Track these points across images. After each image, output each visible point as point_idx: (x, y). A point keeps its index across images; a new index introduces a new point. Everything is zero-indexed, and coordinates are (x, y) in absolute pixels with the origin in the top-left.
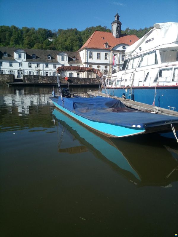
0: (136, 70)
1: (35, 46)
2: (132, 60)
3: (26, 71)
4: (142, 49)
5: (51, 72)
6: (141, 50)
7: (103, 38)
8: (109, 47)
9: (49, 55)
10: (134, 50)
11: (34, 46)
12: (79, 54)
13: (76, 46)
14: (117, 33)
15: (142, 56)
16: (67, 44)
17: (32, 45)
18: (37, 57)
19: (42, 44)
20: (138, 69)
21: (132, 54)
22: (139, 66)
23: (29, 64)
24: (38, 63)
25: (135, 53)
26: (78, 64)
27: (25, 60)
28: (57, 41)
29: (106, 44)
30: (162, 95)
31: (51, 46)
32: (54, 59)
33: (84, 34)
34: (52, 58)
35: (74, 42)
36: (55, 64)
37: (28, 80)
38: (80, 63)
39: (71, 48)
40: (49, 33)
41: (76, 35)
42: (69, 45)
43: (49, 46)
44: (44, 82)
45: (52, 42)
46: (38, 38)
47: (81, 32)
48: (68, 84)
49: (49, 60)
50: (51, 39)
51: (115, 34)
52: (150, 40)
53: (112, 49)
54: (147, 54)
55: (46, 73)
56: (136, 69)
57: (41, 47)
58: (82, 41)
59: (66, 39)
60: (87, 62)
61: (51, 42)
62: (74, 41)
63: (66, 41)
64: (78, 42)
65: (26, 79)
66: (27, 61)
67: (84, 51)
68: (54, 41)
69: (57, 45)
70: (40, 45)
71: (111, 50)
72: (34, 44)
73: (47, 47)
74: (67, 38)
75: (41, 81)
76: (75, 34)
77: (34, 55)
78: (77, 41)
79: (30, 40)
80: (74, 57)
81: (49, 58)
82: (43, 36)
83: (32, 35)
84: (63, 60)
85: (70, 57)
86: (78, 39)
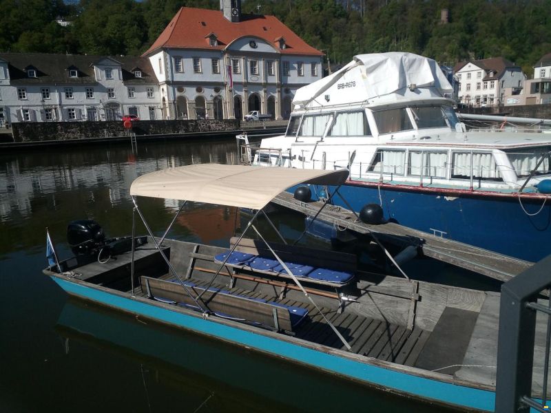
0: (323, 140)
1: (23, 39)
2: (310, 119)
3: (13, 111)
4: (331, 98)
5: (81, 107)
6: (328, 101)
7: (204, 24)
8: (220, 43)
9: (72, 68)
10: (313, 99)
11: (20, 39)
12: (149, 61)
13: (133, 37)
14: (232, 12)
15: (335, 115)
16: (108, 32)
17: (13, 37)
18: (39, 74)
19: (40, 34)
20: (327, 140)
21: (309, 106)
22: (329, 134)
23: (19, 90)
24: (46, 87)
25: (314, 104)
26: (147, 86)
27: (8, 82)
28: (80, 26)
29: (212, 37)
30: (392, 201)
31: (66, 38)
32: (86, 75)
33: (149, 9)
34: (81, 75)
35: (126, 27)
36: (89, 87)
37: (26, 135)
38: (152, 81)
39: (119, 43)
40: (58, 7)
41: (130, 10)
42: (115, 34)
43: (61, 39)
44: (71, 137)
45: (67, 29)
46: (27, 19)
47: (140, 4)
48: (133, 137)
49: (73, 80)
50: (64, 20)
51: (229, 14)
52: (348, 85)
53: (227, 49)
54: (344, 112)
55: (69, 110)
56: (322, 138)
57: (38, 42)
58: (146, 25)
59: (103, 22)
60: (170, 79)
61: (64, 27)
62: (125, 24)
63: (104, 25)
64: (136, 26)
65: (21, 132)
66: (12, 84)
67: (161, 55)
68: (73, 25)
69: (83, 36)
70: (36, 35)
71: (224, 53)
72: (20, 33)
73: (56, 40)
74: (107, 19)
75: (63, 137)
76: (125, 8)
77: (30, 67)
78: (132, 25)
79: (7, 24)
80: (138, 69)
81: (74, 74)
82: (42, 14)
83: (9, 11)
84: (110, 78)
85: (127, 69)
86: (135, 20)
